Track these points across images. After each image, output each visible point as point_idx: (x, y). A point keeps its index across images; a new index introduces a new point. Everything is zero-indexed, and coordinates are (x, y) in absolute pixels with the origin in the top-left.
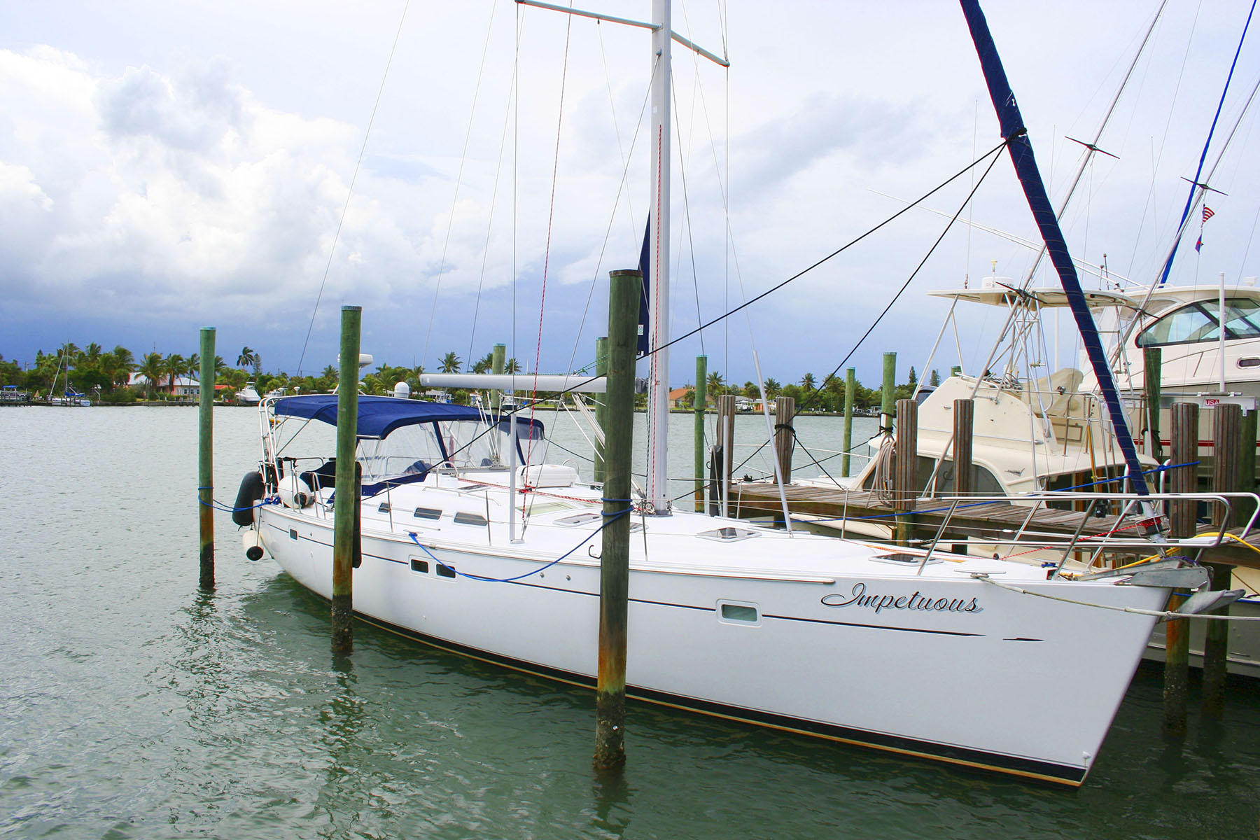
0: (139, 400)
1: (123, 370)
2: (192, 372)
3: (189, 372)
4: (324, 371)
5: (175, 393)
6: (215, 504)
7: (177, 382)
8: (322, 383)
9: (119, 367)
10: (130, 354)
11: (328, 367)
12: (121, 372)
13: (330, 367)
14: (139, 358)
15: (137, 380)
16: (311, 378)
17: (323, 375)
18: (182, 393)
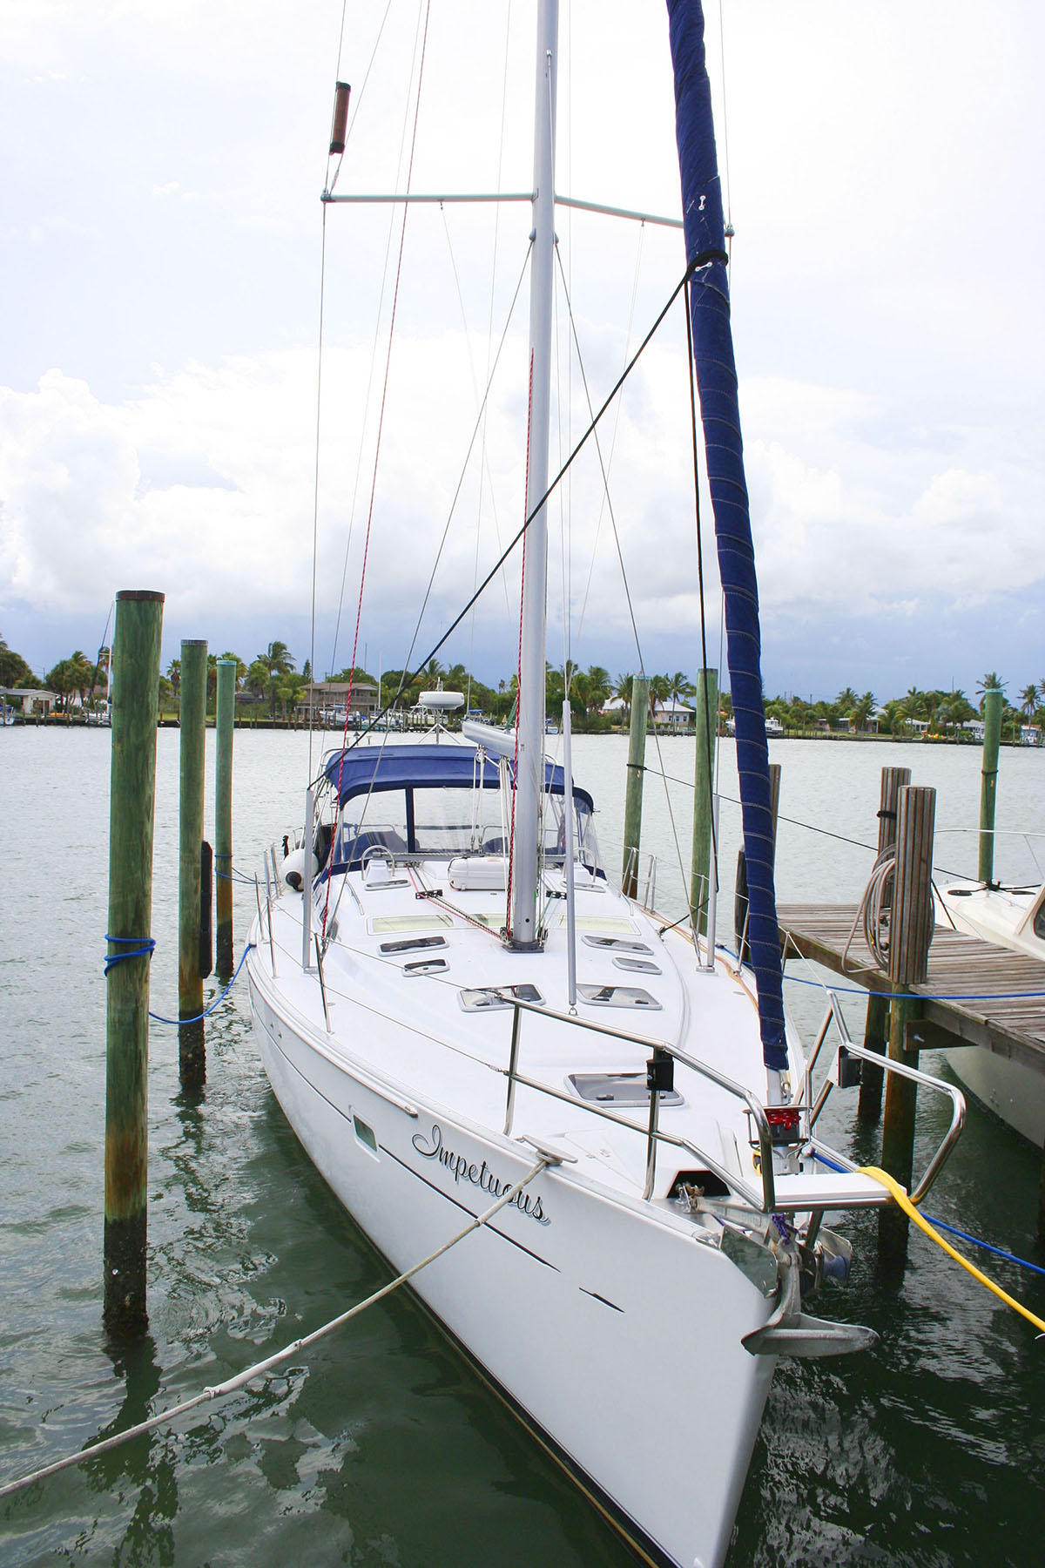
0: (615, 727)
1: (598, 692)
2: (676, 696)
3: (672, 695)
4: (840, 695)
5: (659, 719)
6: (234, 875)
7: (658, 708)
8: (835, 708)
9: (594, 689)
10: (607, 674)
11: (845, 690)
12: (595, 694)
13: (848, 690)
14: (614, 679)
15: (612, 705)
16: (823, 703)
17: (837, 701)
18: (666, 721)
